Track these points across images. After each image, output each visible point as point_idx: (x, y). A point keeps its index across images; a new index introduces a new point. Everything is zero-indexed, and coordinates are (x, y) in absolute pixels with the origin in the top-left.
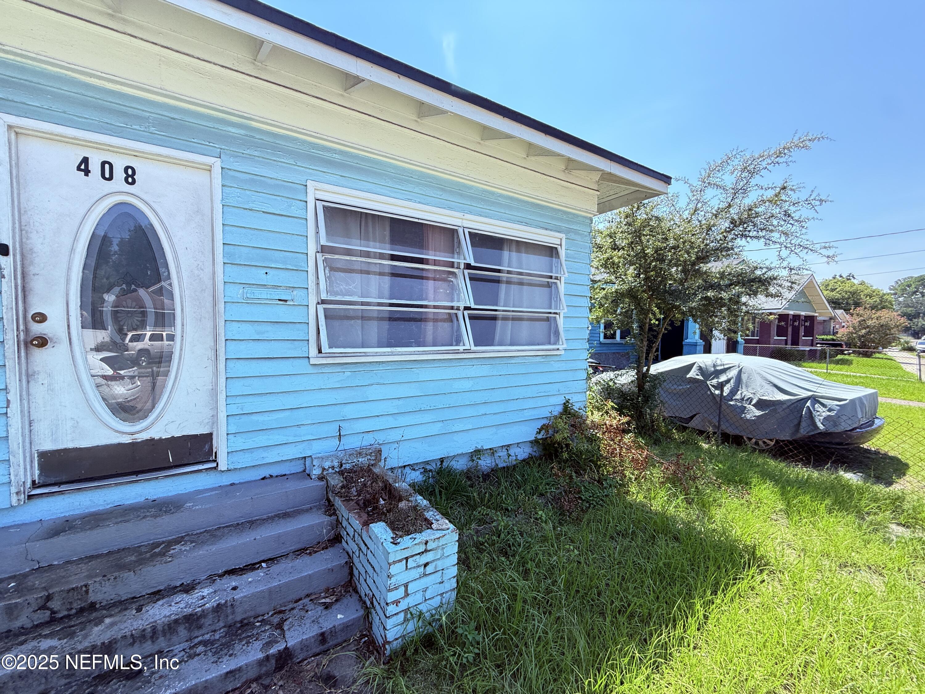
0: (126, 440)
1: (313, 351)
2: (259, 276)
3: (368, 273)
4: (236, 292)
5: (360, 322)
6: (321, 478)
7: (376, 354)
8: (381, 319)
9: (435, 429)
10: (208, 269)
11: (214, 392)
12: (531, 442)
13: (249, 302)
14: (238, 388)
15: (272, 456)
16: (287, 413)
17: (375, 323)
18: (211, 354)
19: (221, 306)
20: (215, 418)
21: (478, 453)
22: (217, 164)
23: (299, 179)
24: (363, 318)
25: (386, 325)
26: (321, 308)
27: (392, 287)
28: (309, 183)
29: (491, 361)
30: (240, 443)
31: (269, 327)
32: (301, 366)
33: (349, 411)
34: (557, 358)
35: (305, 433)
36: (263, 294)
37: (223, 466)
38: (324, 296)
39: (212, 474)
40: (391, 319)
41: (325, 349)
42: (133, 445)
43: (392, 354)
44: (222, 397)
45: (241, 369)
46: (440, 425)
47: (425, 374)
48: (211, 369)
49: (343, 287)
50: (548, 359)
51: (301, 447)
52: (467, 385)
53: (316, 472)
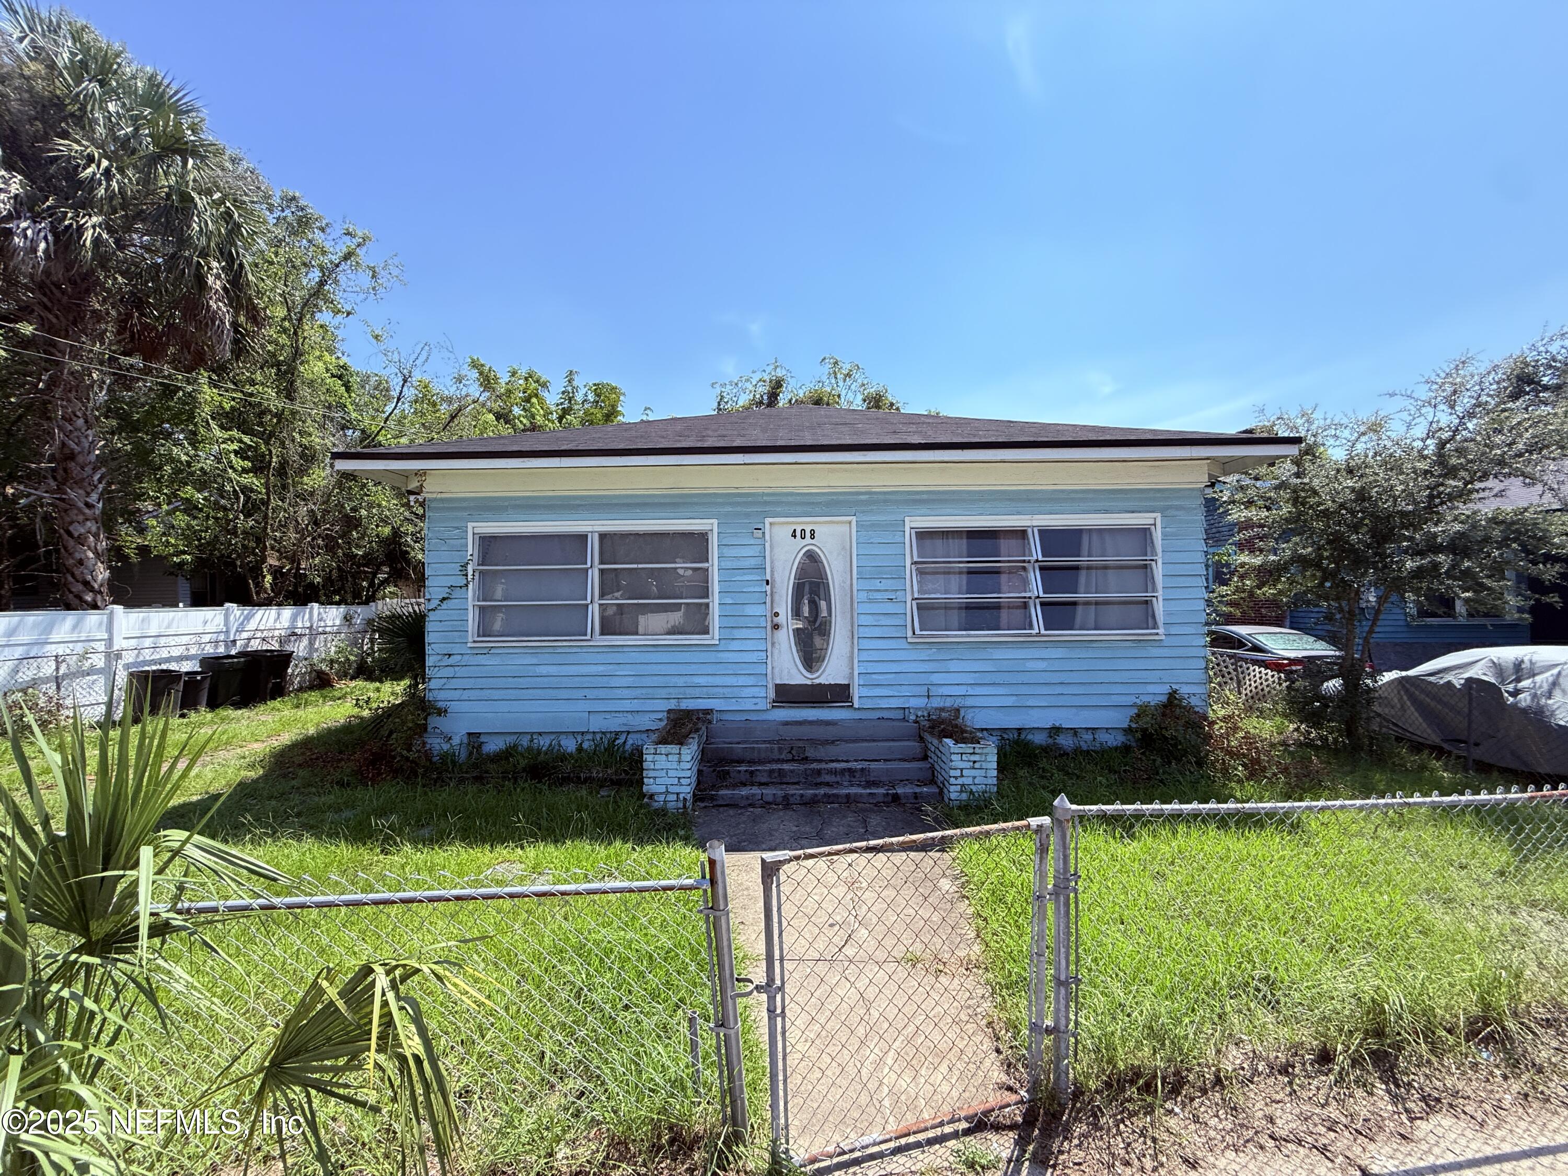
0: (809, 682)
1: (910, 633)
2: (877, 584)
3: (949, 573)
4: (863, 596)
5: (943, 611)
6: (916, 722)
7: (956, 636)
8: (960, 608)
9: (1010, 701)
10: (848, 582)
11: (851, 658)
12: (1124, 730)
13: (871, 601)
14: (865, 656)
15: (884, 704)
16: (893, 676)
17: (956, 611)
18: (849, 634)
19: (855, 605)
20: (852, 674)
21: (1056, 730)
22: (854, 519)
23: (900, 517)
24: (946, 608)
25: (963, 613)
26: (914, 602)
27: (968, 583)
28: (907, 519)
29: (1068, 645)
30: (865, 692)
31: (881, 617)
32: (902, 644)
33: (935, 678)
34: (1157, 644)
35: (906, 691)
36: (878, 596)
37: (856, 706)
38: (916, 596)
39: (850, 709)
40: (967, 608)
41: (918, 632)
42: (812, 685)
43: (969, 636)
44: (856, 661)
45: (866, 644)
46: (1014, 698)
47: (999, 654)
48: (849, 644)
49: (930, 586)
50: (1142, 644)
51: (902, 700)
52: (1042, 665)
53: (913, 717)
